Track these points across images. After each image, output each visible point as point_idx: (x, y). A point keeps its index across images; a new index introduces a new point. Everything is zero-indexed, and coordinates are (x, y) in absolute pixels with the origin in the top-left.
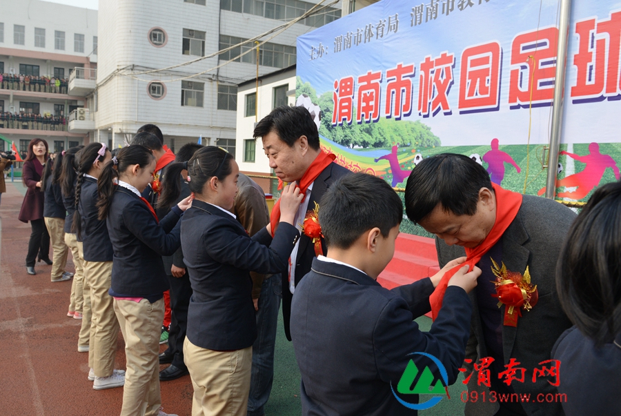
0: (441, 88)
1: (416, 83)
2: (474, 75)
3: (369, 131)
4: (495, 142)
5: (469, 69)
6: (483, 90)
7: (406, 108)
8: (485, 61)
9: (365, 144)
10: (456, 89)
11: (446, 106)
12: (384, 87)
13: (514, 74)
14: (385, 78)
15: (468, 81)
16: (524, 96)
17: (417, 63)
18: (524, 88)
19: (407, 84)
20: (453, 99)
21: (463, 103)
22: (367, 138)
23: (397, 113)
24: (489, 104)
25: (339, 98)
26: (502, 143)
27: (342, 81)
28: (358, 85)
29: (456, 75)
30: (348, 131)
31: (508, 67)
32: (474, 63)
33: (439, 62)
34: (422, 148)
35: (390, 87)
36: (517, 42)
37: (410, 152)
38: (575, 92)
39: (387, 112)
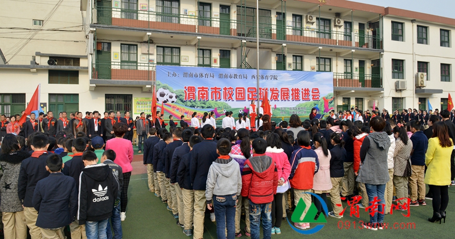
0: (230, 95)
1: (222, 92)
2: (239, 93)
3: (204, 104)
4: (245, 107)
5: (238, 92)
6: (241, 96)
7: (219, 98)
8: (242, 91)
9: (203, 107)
10: (234, 95)
11: (232, 99)
12: (210, 92)
13: (248, 94)
14: (210, 90)
15: (238, 94)
16: (250, 99)
17: (222, 88)
18: (251, 97)
19: (219, 92)
20: (234, 97)
21: (236, 99)
22: (203, 105)
23: (216, 99)
24: (243, 99)
25: (188, 93)
26: (247, 107)
27: (189, 87)
28: (197, 90)
29: (234, 92)
30: (194, 103)
31: (247, 93)
32: (239, 91)
33: (229, 89)
34: (225, 108)
35: (212, 92)
36: (249, 88)
37: (222, 109)
38: (260, 99)
39: (212, 98)
